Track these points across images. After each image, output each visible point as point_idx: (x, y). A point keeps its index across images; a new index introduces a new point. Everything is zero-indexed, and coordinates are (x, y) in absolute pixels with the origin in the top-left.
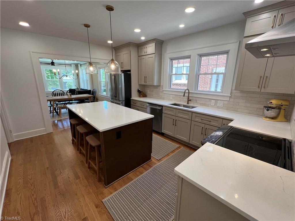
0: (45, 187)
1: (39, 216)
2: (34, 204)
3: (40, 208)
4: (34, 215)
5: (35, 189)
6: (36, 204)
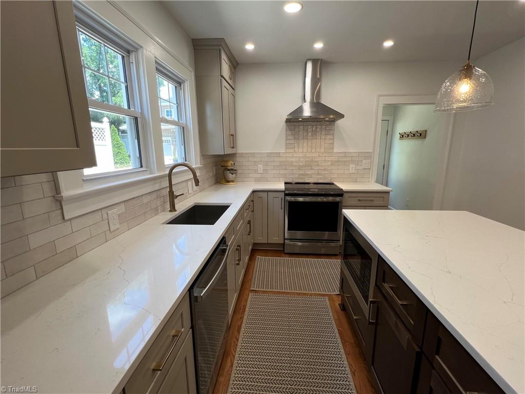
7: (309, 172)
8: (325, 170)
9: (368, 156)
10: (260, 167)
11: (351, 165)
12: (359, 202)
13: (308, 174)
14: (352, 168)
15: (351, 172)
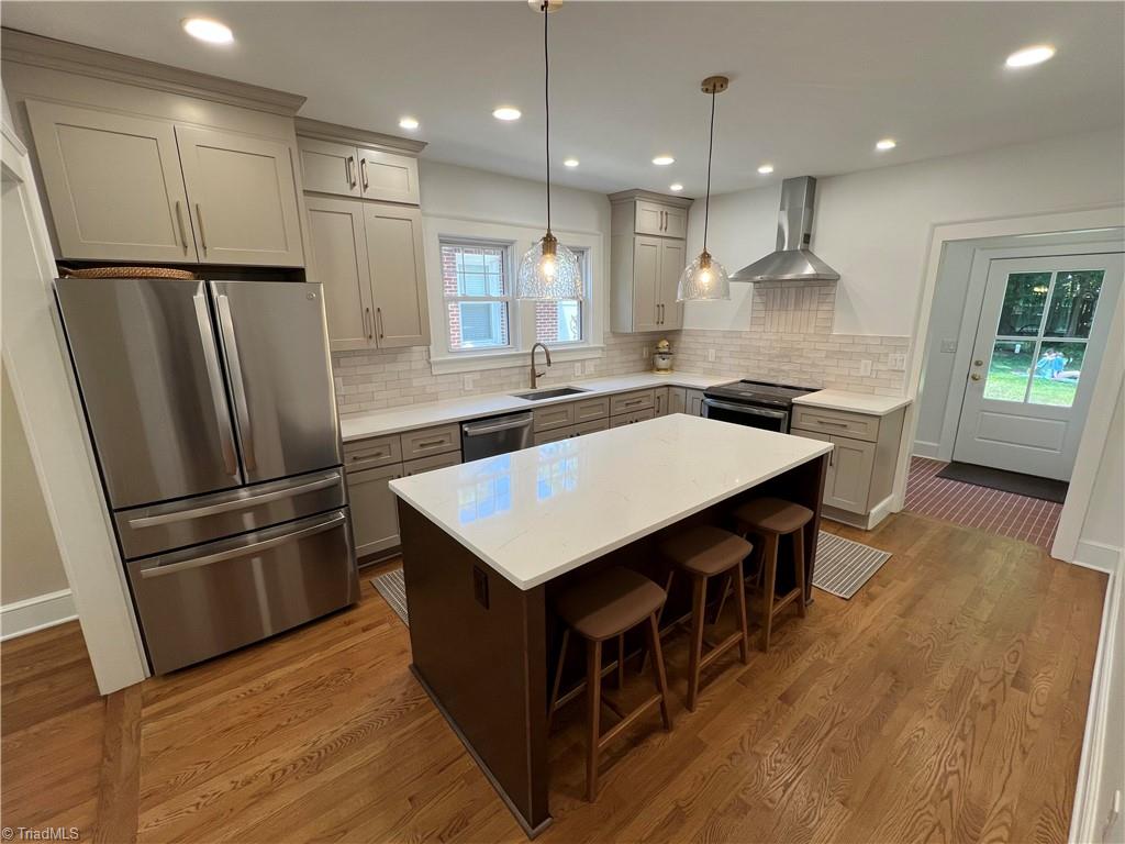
0: (918, 736)
1: (975, 697)
2: (974, 726)
3: (965, 708)
4: (984, 708)
5: (949, 769)
6: (968, 723)
7: (783, 368)
8: (814, 365)
9: (898, 344)
10: (712, 352)
11: (863, 361)
12: (820, 426)
13: (783, 371)
14: (865, 367)
15: (862, 373)
